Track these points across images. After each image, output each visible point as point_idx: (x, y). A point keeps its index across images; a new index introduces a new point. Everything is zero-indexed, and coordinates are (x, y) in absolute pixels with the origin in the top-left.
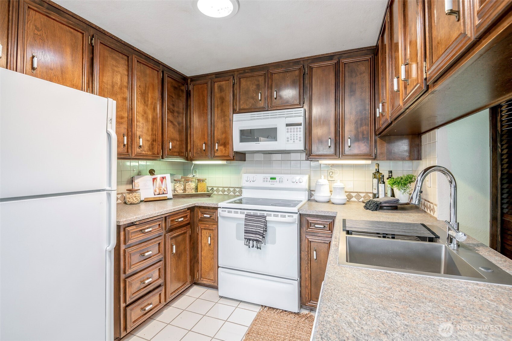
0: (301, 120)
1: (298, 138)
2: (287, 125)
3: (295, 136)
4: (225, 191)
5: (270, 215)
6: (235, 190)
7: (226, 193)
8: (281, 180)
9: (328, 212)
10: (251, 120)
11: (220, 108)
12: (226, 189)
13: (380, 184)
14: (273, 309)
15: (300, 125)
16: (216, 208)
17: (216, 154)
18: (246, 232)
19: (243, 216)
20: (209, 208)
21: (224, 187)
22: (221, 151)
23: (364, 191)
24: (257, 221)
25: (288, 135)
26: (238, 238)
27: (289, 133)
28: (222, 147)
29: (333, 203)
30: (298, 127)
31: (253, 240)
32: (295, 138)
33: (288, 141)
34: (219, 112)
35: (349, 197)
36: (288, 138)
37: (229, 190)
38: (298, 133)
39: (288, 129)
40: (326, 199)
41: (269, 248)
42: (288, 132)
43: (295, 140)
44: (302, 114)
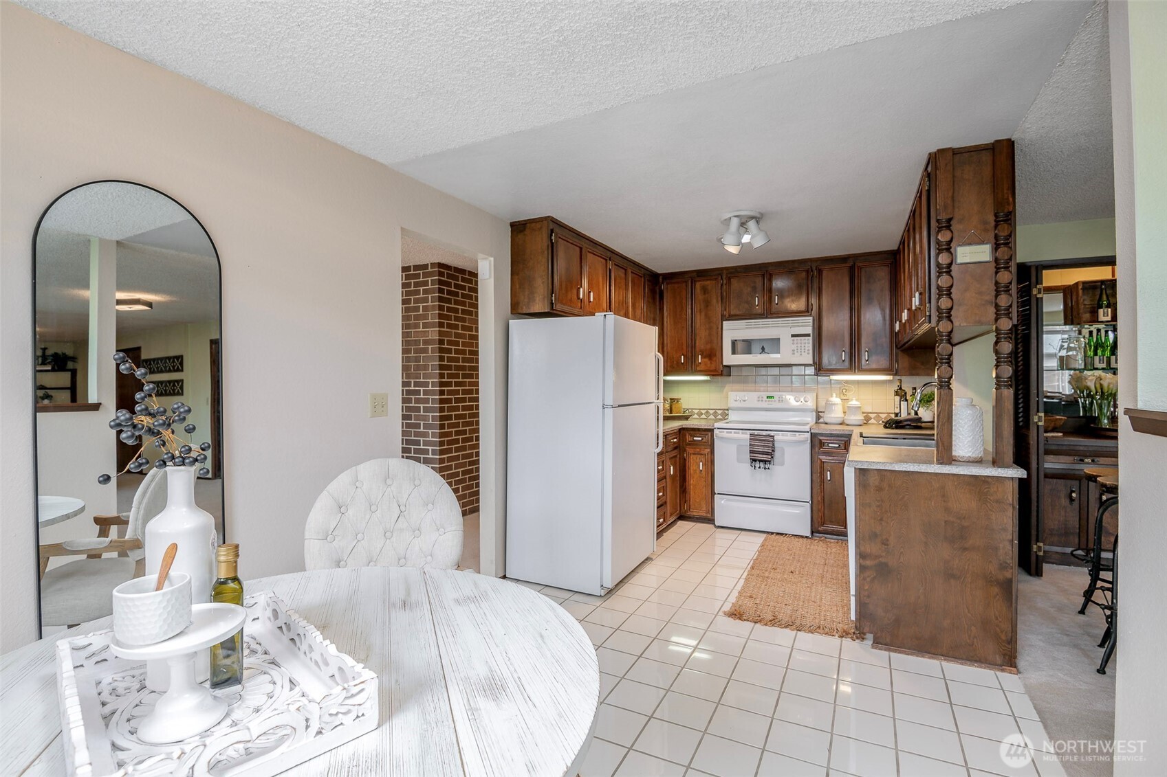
0: (809, 330)
1: (806, 351)
2: (793, 336)
3: (803, 348)
4: (702, 414)
5: (778, 435)
6: (716, 412)
7: (703, 416)
8: (781, 399)
9: (843, 430)
10: (747, 328)
11: (703, 314)
12: (703, 412)
13: (902, 402)
14: (782, 534)
15: (808, 335)
16: (712, 431)
17: (698, 369)
18: (751, 452)
19: (748, 436)
20: (699, 430)
21: (700, 409)
22: (706, 364)
23: (885, 411)
24: (764, 440)
25: (794, 347)
26: (739, 460)
27: (795, 345)
28: (706, 360)
29: (848, 425)
30: (807, 338)
31: (760, 461)
32: (803, 351)
33: (793, 354)
34: (703, 317)
35: (867, 419)
36: (793, 351)
37: (707, 412)
38: (806, 345)
39: (793, 340)
40: (839, 421)
41: (776, 468)
42: (793, 344)
43: (803, 353)
44: (811, 324)
